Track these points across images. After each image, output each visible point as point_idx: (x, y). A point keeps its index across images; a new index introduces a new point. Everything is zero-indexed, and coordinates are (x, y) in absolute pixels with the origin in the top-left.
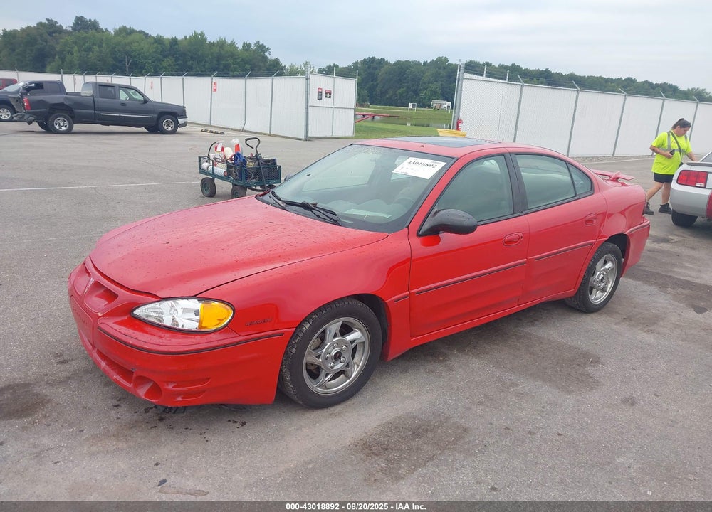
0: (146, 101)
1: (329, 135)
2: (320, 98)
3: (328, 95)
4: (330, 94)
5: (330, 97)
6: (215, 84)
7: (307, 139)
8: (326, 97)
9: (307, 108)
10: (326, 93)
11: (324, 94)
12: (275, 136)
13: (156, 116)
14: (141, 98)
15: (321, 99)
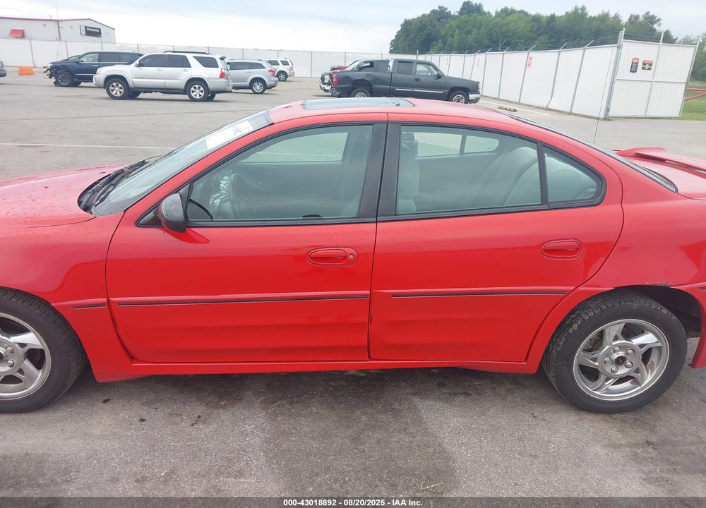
0: (439, 77)
1: (641, 114)
2: (634, 69)
3: (647, 66)
4: (650, 65)
5: (650, 69)
6: (531, 58)
7: (607, 118)
8: (643, 68)
9: (612, 83)
10: (644, 64)
11: (640, 65)
12: (576, 115)
13: (447, 91)
14: (436, 73)
15: (635, 72)
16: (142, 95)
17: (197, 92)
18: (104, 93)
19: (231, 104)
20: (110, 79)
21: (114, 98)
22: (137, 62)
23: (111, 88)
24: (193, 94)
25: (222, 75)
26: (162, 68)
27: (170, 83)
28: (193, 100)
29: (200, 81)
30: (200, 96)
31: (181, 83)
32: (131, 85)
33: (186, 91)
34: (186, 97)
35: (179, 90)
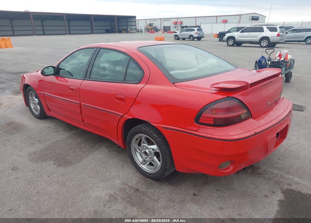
16: (243, 45)
17: (264, 43)
18: (225, 43)
19: (279, 49)
20: (229, 38)
21: (229, 46)
22: (241, 31)
23: (229, 42)
24: (262, 44)
25: (278, 35)
26: (251, 33)
27: (253, 39)
28: (262, 47)
29: (267, 38)
30: (265, 45)
31: (257, 39)
32: (236, 40)
33: (259, 43)
34: (259, 45)
35: (256, 42)
